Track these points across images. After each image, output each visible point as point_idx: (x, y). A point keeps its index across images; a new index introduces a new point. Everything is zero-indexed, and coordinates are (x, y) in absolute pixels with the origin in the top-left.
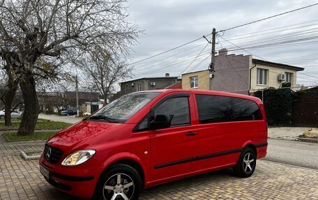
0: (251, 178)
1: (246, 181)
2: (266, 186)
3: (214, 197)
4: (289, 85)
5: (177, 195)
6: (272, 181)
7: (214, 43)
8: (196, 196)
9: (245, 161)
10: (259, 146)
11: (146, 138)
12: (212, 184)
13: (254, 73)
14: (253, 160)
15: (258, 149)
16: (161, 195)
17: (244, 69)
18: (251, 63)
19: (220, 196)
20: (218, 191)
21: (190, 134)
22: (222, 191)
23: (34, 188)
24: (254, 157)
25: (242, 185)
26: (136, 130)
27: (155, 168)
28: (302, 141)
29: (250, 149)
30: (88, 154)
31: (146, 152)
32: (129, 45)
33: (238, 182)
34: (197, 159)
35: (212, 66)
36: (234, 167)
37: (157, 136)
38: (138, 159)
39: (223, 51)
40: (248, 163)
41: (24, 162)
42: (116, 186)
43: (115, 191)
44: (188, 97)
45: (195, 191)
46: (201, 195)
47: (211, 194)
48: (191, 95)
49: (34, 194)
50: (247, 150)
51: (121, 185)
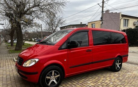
0: (119, 72)
1: (116, 74)
2: (127, 76)
3: (100, 82)
5: (81, 81)
6: (130, 74)
7: (103, 7)
8: (91, 81)
9: (116, 64)
10: (124, 57)
11: (66, 53)
12: (100, 75)
13: (122, 21)
14: (120, 63)
15: (123, 58)
16: (74, 80)
18: (121, 16)
19: (103, 82)
20: (102, 79)
21: (89, 51)
22: (104, 79)
23: (15, 76)
24: (121, 62)
25: (114, 76)
26: (60, 49)
27: (70, 68)
29: (119, 58)
30: (35, 61)
31: (65, 60)
32: (62, 9)
33: (113, 74)
34: (92, 63)
35: (102, 18)
36: (111, 67)
37: (71, 52)
38: (62, 63)
39: (108, 11)
40: (118, 65)
42: (52, 77)
43: (51, 79)
44: (88, 32)
45: (91, 79)
46: (94, 81)
47: (99, 80)
48: (89, 31)
49: (14, 79)
50: (117, 58)
51: (54, 76)
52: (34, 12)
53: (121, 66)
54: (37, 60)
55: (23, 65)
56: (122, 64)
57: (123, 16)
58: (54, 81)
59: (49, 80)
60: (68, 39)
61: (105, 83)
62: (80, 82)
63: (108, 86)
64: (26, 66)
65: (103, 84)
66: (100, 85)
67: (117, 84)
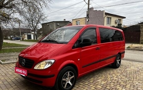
1: (118, 70)
2: (128, 72)
3: (109, 79)
4: (121, 24)
5: (91, 80)
6: (130, 69)
7: (89, 4)
8: (100, 80)
9: (117, 60)
10: (122, 53)
13: (106, 19)
16: (84, 80)
17: (101, 17)
18: (104, 14)
19: (112, 79)
20: (109, 76)
22: (111, 76)
27: (83, 67)
28: (129, 49)
31: (79, 60)
33: (115, 71)
41: (2, 66)
42: (67, 78)
43: (66, 81)
44: (95, 29)
45: (99, 77)
46: (103, 79)
47: (107, 78)
48: (97, 28)
49: (15, 85)
50: (118, 55)
51: (69, 78)
52: (14, 5)
53: (120, 62)
54: (53, 61)
55: (35, 68)
56: (121, 61)
57: (107, 14)
58: (69, 82)
59: (65, 82)
60: (80, 37)
61: (114, 80)
62: (91, 82)
63: (118, 82)
64: (38, 69)
65: (113, 81)
66: (111, 82)
67: (126, 80)
